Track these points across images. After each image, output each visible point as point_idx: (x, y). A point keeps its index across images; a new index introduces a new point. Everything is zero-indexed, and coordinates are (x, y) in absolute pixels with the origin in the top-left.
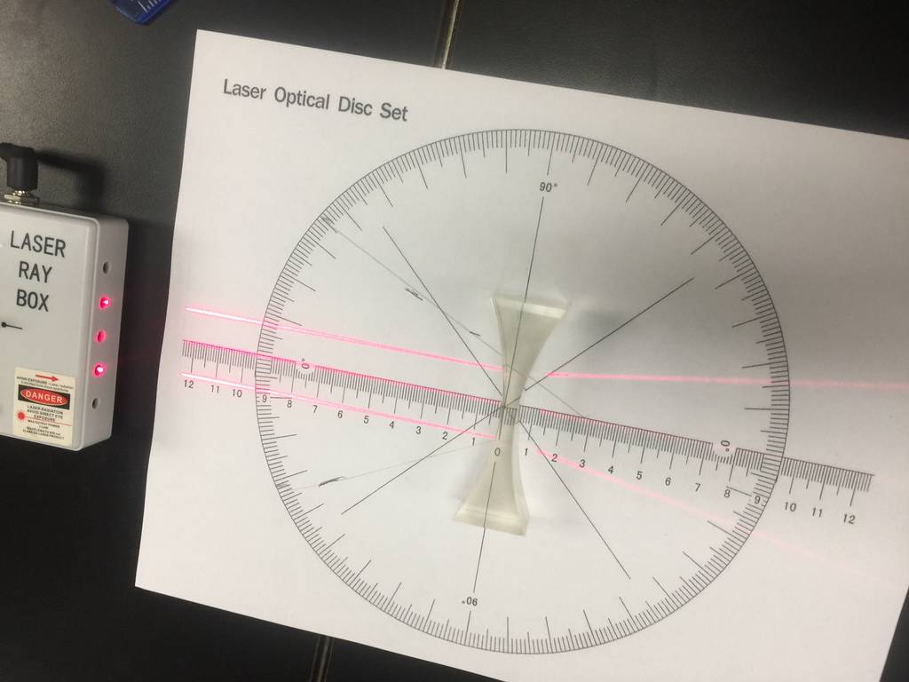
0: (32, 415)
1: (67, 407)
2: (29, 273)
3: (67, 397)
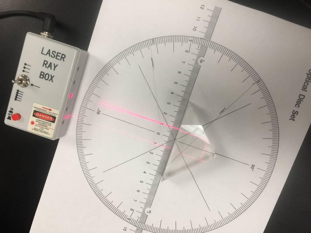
0: (37, 123)
1: (54, 122)
2: (47, 65)
3: (54, 118)
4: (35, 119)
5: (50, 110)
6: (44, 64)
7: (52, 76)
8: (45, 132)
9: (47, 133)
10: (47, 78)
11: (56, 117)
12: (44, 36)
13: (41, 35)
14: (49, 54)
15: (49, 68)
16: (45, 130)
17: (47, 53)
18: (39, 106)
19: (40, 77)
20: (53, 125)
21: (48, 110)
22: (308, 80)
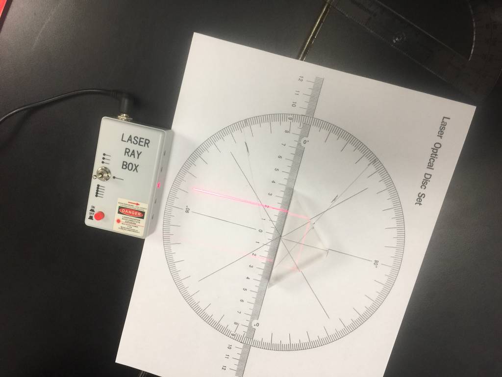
0: (124, 221)
1: (143, 218)
2: (130, 154)
3: (143, 213)
4: (120, 216)
5: (137, 204)
6: (126, 152)
7: (136, 165)
8: (134, 231)
9: (137, 232)
10: (130, 168)
11: (144, 212)
12: (122, 119)
13: (118, 119)
14: (131, 140)
15: (132, 156)
16: (133, 228)
17: (129, 140)
18: (125, 202)
19: (122, 168)
20: (143, 222)
21: (135, 205)
22: (434, 156)
